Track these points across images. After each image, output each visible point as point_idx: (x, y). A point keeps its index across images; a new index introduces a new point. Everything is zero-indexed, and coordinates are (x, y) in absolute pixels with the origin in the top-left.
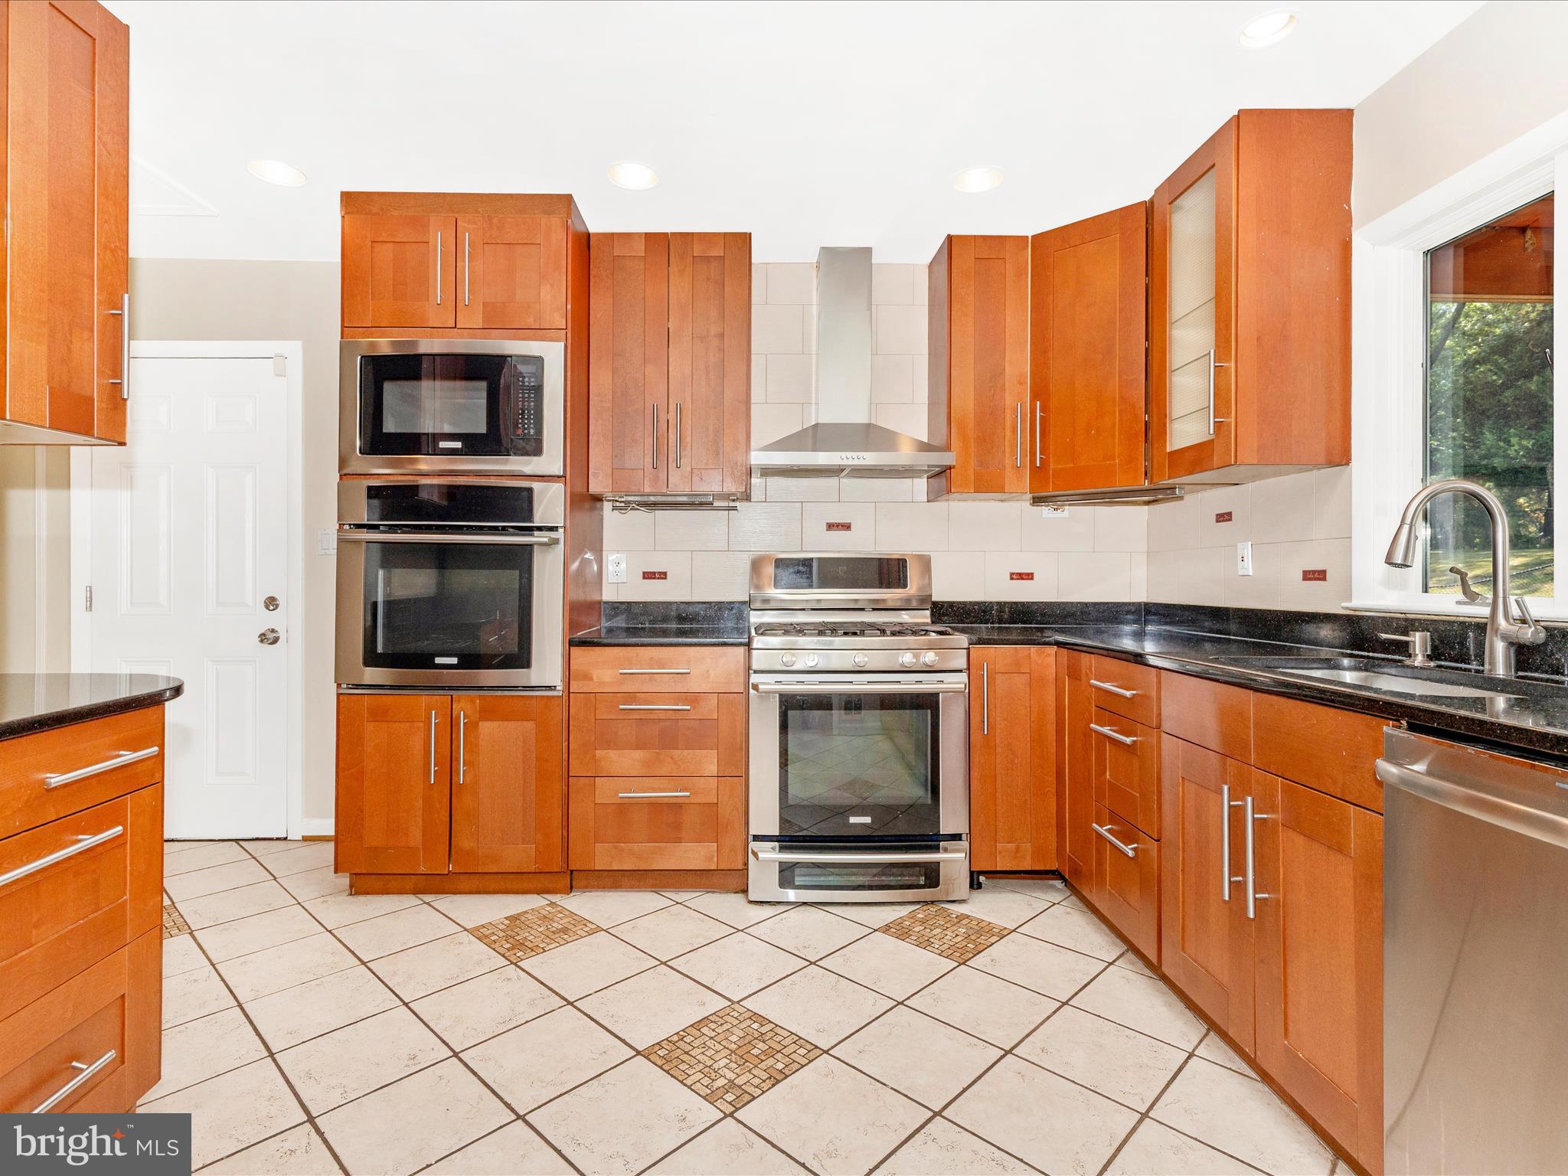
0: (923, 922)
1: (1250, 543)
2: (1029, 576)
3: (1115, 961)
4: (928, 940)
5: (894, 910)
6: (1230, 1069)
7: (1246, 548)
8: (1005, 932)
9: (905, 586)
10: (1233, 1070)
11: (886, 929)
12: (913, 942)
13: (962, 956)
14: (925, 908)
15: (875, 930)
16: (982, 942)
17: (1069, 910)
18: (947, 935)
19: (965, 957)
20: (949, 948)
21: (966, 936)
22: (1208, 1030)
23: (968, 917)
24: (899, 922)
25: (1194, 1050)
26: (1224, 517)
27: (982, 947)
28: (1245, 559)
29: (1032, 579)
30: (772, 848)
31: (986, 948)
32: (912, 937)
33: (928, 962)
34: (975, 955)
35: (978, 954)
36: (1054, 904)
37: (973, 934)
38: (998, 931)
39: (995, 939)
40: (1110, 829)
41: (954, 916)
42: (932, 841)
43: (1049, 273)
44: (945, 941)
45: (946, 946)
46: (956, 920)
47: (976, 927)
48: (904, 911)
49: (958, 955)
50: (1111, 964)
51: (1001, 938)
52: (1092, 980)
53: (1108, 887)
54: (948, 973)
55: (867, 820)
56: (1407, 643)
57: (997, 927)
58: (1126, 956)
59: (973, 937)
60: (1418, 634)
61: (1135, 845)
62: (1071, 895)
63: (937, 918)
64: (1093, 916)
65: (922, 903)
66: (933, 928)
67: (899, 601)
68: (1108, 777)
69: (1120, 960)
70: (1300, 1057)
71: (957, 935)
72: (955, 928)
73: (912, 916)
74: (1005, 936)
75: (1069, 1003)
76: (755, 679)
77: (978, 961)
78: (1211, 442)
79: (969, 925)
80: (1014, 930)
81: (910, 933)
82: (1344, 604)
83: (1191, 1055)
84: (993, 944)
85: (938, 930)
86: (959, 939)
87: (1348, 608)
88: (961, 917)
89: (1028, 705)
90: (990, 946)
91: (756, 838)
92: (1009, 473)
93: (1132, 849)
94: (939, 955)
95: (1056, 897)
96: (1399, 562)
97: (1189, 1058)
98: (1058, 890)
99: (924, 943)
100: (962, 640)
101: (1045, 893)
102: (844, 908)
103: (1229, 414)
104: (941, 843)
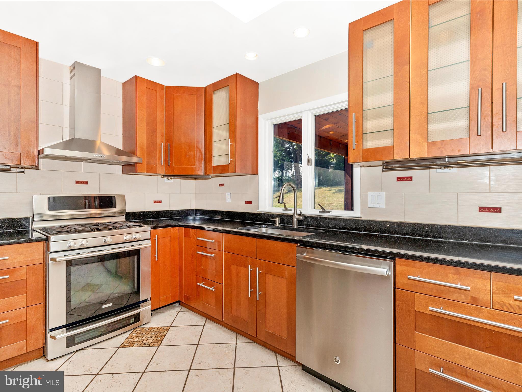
0: (137, 336)
1: (230, 193)
2: (160, 202)
3: (205, 324)
4: (142, 343)
5: (122, 337)
6: (246, 343)
7: (229, 194)
8: (168, 328)
9: (115, 207)
10: (247, 343)
11: (123, 345)
12: (137, 346)
13: (158, 343)
14: (135, 331)
15: (119, 348)
16: (162, 335)
17: (184, 312)
18: (148, 338)
19: (159, 343)
20: (152, 342)
21: (155, 335)
22: (237, 334)
23: (152, 328)
24: (127, 340)
25: (236, 342)
26: (222, 185)
27: (163, 337)
28: (229, 197)
29: (161, 203)
30: (62, 332)
31: (165, 337)
32: (136, 344)
33: (147, 351)
34: (162, 341)
35: (163, 340)
36: (179, 312)
37: (157, 334)
38: (165, 329)
39: (166, 332)
40: (203, 283)
41: (147, 329)
42: (137, 305)
43: (172, 100)
44: (149, 340)
45: (150, 342)
46: (149, 331)
47: (158, 331)
48: (127, 335)
49: (156, 343)
50: (204, 325)
51: (168, 331)
52: (202, 333)
53: (202, 302)
54: (156, 352)
55: (111, 304)
56: (275, 220)
57: (164, 327)
58: (207, 321)
59: (158, 335)
60: (278, 218)
61: (214, 287)
62: (182, 307)
63: (141, 332)
64: (192, 312)
65: (133, 330)
66: (142, 337)
67: (112, 213)
68: (202, 267)
69: (206, 323)
70: (270, 333)
71: (152, 336)
72: (150, 334)
73: (131, 336)
74: (169, 330)
75: (199, 344)
76: (51, 256)
77: (165, 342)
78: (228, 165)
79: (154, 331)
80: (171, 326)
81: (134, 343)
82: (257, 210)
83: (236, 343)
84: (166, 334)
85: (144, 337)
86: (154, 337)
87: (258, 212)
88: (150, 329)
89: (170, 248)
90: (166, 335)
91: (51, 330)
92: (158, 167)
93: (213, 288)
94: (149, 346)
95: (178, 309)
96: (281, 202)
97: (236, 345)
98: (177, 307)
99: (141, 345)
100: (148, 227)
101: (174, 309)
102: (100, 344)
103: (234, 158)
104: (141, 304)
